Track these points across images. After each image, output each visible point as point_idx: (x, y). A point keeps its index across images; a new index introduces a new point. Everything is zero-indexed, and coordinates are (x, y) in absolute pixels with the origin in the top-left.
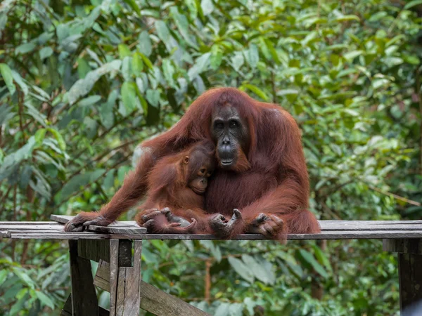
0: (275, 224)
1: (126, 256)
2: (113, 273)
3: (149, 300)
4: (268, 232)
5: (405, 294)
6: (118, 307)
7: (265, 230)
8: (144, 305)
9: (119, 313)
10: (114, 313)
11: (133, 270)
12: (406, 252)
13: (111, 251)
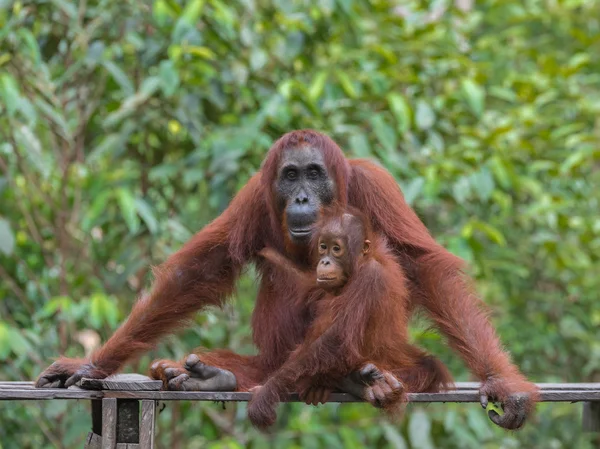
1: (131, 426)
13: (103, 418)
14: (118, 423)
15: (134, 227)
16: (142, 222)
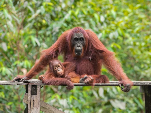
0: (90, 80)
1: (35, 91)
2: (29, 97)
3: (43, 107)
4: (88, 82)
5: (147, 108)
6: (31, 110)
7: (86, 82)
8: (42, 109)
9: (32, 112)
10: (29, 112)
11: (37, 96)
12: (147, 92)
13: (28, 89)
14: (32, 90)
15: (35, 45)
16: (36, 44)
